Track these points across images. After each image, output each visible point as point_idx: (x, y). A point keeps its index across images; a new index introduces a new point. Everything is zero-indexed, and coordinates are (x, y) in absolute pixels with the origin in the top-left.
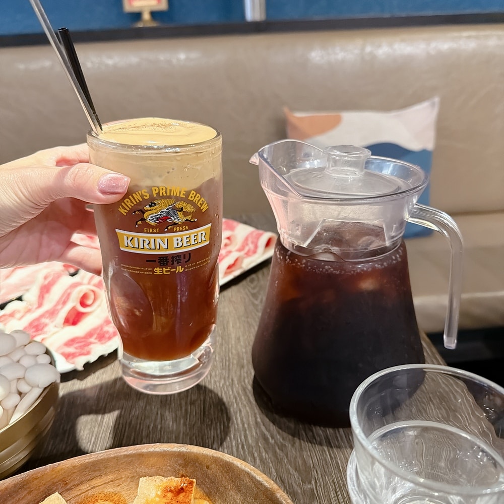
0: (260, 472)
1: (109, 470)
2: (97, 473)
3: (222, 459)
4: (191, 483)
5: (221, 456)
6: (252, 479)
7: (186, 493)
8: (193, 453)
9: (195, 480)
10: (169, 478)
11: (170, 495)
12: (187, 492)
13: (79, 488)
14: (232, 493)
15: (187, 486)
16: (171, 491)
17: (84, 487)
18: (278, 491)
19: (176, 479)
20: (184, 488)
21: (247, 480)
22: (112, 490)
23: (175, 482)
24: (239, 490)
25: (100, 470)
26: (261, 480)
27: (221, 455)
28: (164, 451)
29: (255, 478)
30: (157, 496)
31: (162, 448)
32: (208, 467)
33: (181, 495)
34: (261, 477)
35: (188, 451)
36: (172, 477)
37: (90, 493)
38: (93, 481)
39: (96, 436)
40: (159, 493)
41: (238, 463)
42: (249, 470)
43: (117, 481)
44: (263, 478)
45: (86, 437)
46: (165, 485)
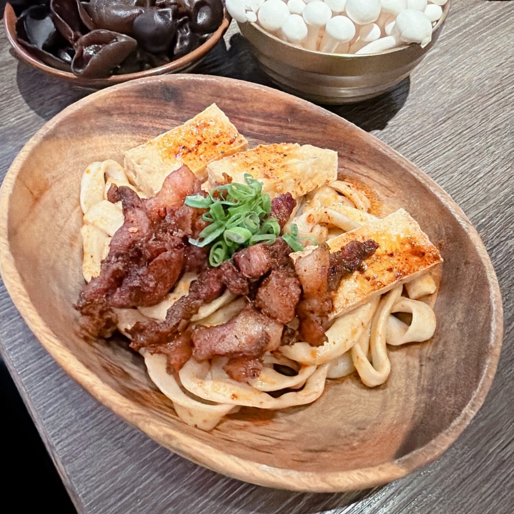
0: (502, 322)
1: (390, 175)
2: (380, 168)
3: (485, 272)
4: (436, 258)
5: (487, 268)
6: (488, 320)
7: (422, 261)
8: (468, 237)
9: (442, 259)
10: (424, 234)
11: (408, 247)
12: (424, 261)
13: (359, 166)
14: (460, 306)
15: (429, 257)
16: (413, 246)
17: (363, 170)
18: (494, 357)
19: (428, 241)
20: (426, 255)
21: (483, 313)
22: (379, 194)
23: (425, 242)
24: (468, 311)
25: (384, 168)
26: (493, 329)
27: (489, 267)
28: (447, 208)
29: (491, 320)
30: (398, 237)
31: (447, 203)
32: (466, 263)
33: (416, 258)
34: (497, 327)
35: (466, 230)
36: (427, 237)
37: (363, 179)
38: (373, 172)
39: (422, 132)
40: (402, 236)
41: (495, 292)
42: (494, 309)
43: (389, 192)
44: (497, 330)
45: (414, 126)
46: (413, 236)
